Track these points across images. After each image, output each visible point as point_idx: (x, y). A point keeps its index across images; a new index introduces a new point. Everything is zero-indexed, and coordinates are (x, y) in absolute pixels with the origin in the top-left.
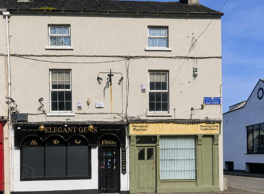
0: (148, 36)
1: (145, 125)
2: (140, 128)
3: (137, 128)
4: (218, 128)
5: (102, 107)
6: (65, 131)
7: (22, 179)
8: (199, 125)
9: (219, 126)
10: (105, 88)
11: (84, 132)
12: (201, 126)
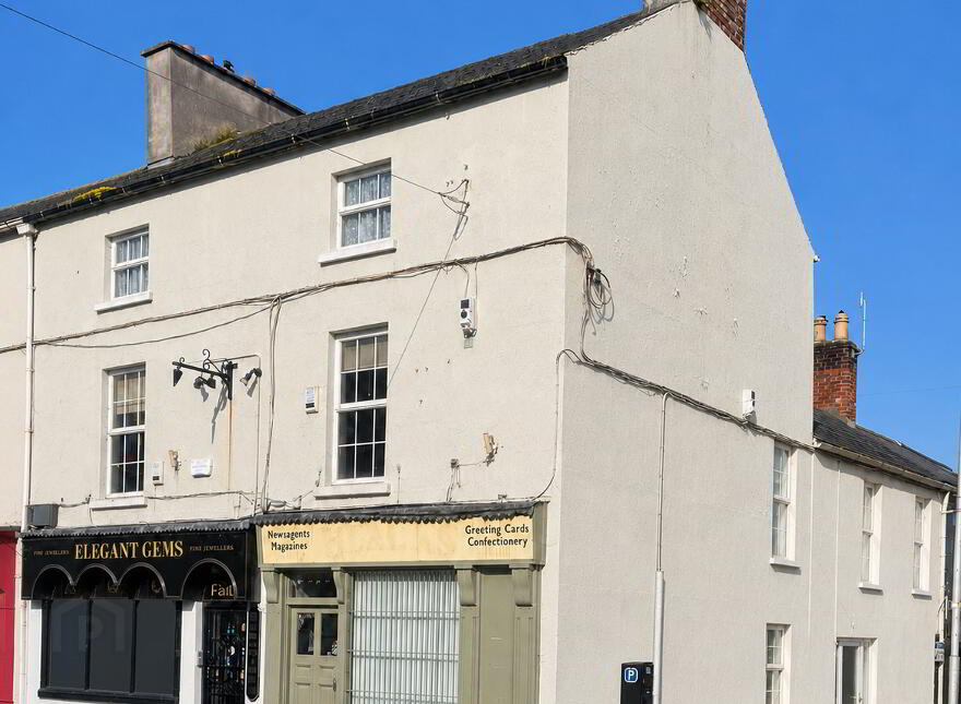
0: (342, 208)
1: (301, 528)
2: (288, 541)
3: (279, 541)
4: (529, 536)
5: (206, 473)
6: (113, 555)
7: (42, 694)
8: (462, 524)
9: (530, 529)
10: (217, 411)
11: (155, 555)
12: (468, 530)
